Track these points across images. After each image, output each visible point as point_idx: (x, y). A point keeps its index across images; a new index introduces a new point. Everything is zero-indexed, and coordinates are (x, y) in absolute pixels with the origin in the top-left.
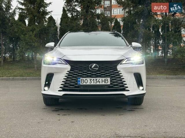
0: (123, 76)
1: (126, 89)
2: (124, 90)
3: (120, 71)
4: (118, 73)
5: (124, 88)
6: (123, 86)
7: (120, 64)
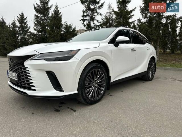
0: (29, 73)
1: (31, 88)
2: (29, 89)
3: (27, 68)
4: (24, 69)
5: (29, 87)
6: (28, 84)
7: (30, 60)
